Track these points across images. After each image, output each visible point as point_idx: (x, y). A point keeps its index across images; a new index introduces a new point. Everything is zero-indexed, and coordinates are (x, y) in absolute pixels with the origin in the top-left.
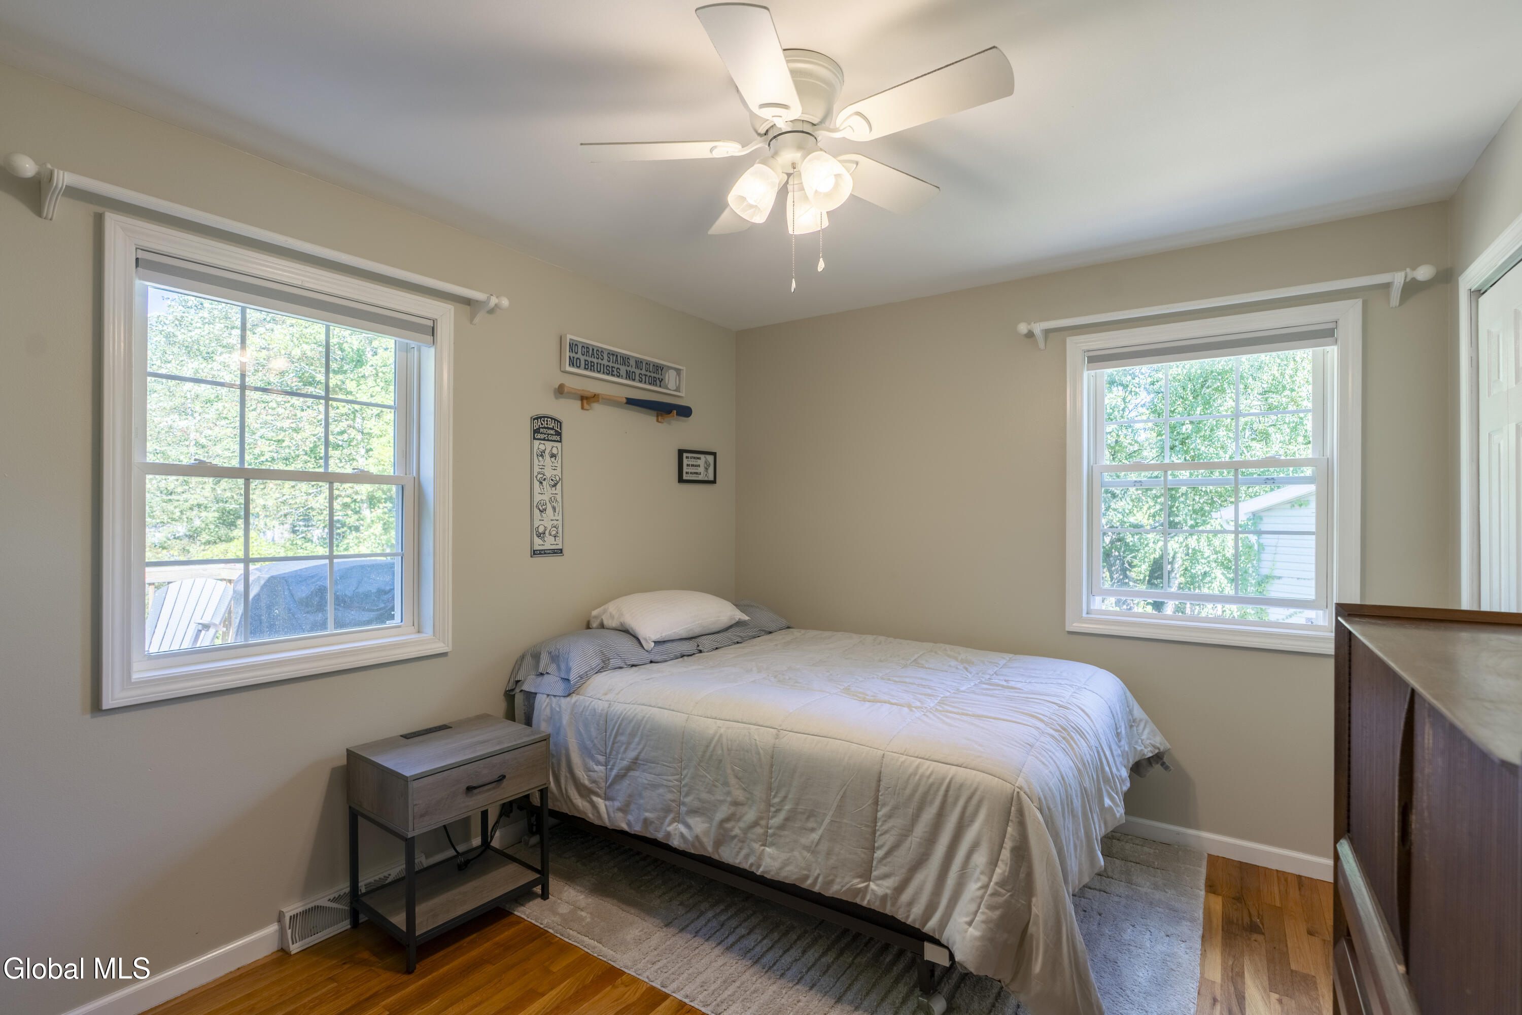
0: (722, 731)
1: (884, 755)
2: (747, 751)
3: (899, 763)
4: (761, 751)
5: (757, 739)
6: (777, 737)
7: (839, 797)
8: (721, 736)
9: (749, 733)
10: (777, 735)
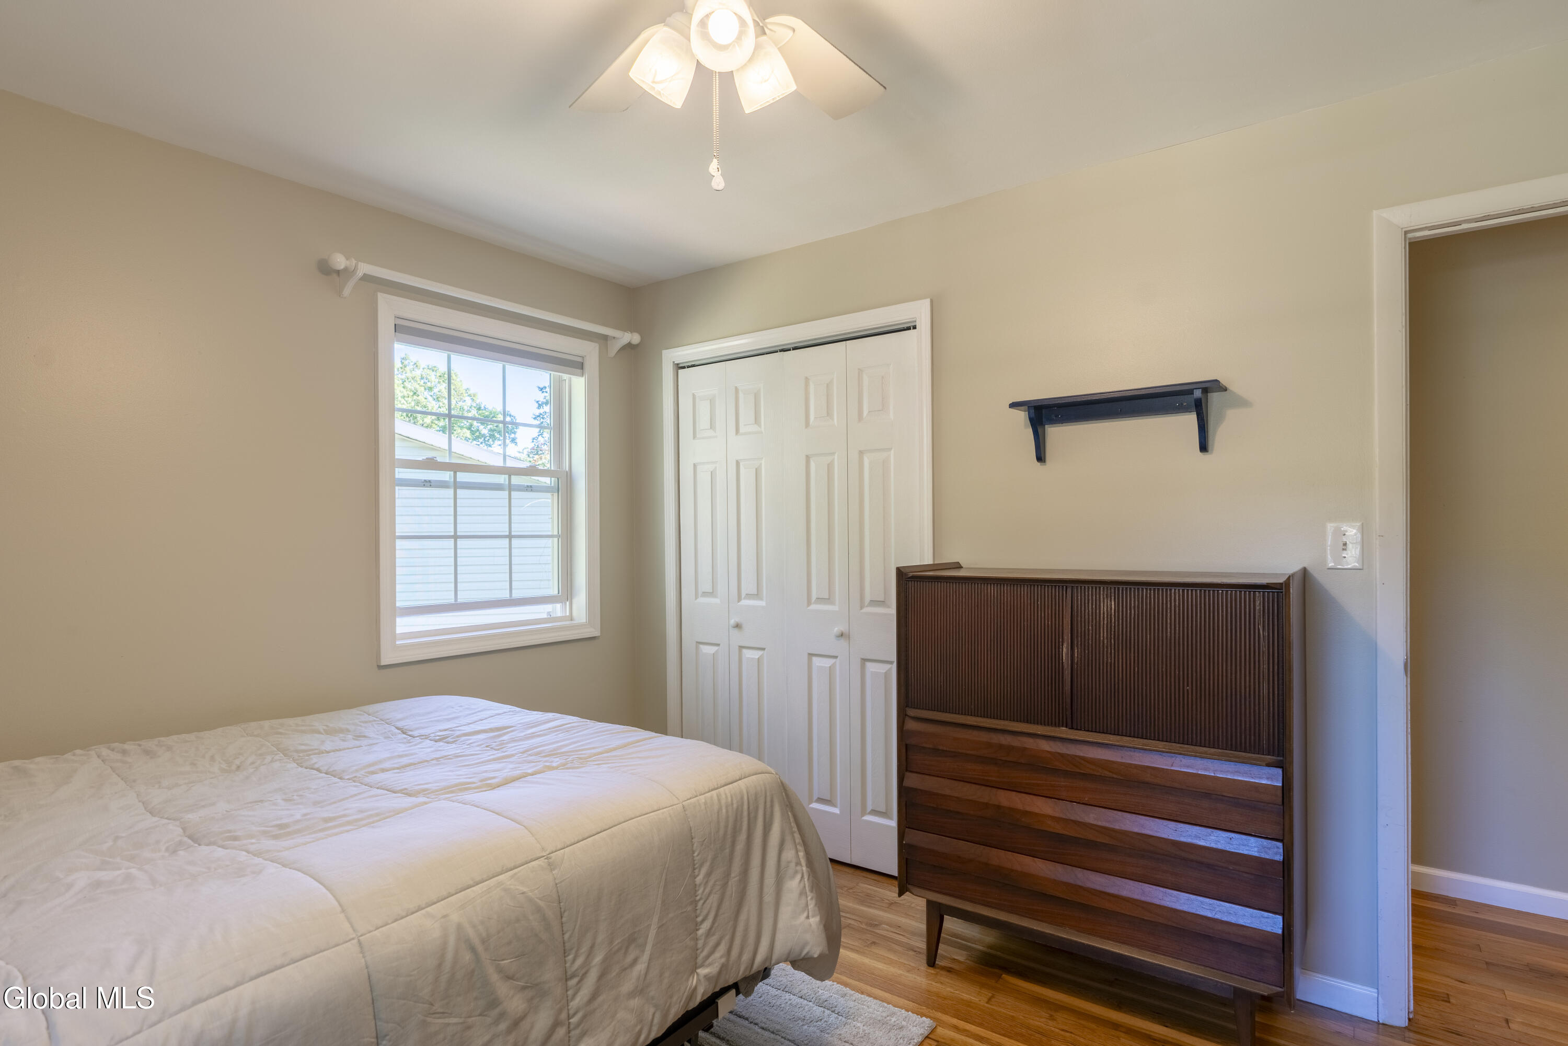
0: (455, 917)
1: (683, 806)
2: (518, 921)
3: (703, 807)
4: (542, 904)
5: (525, 890)
6: (551, 866)
7: (661, 890)
8: (459, 927)
9: (505, 890)
10: (549, 864)
